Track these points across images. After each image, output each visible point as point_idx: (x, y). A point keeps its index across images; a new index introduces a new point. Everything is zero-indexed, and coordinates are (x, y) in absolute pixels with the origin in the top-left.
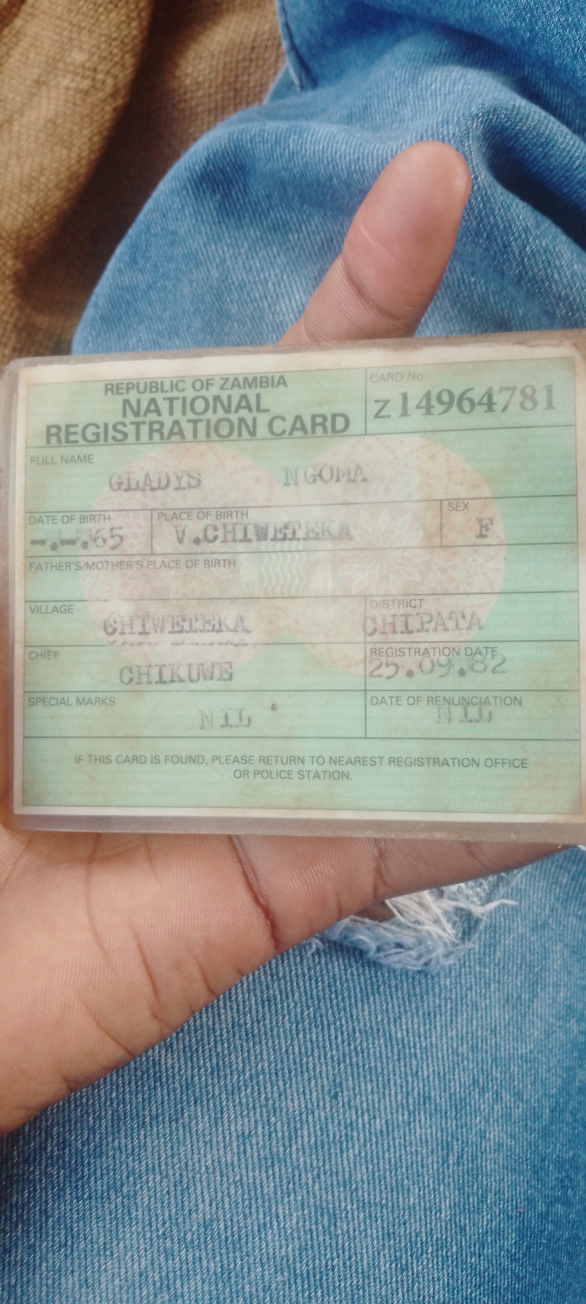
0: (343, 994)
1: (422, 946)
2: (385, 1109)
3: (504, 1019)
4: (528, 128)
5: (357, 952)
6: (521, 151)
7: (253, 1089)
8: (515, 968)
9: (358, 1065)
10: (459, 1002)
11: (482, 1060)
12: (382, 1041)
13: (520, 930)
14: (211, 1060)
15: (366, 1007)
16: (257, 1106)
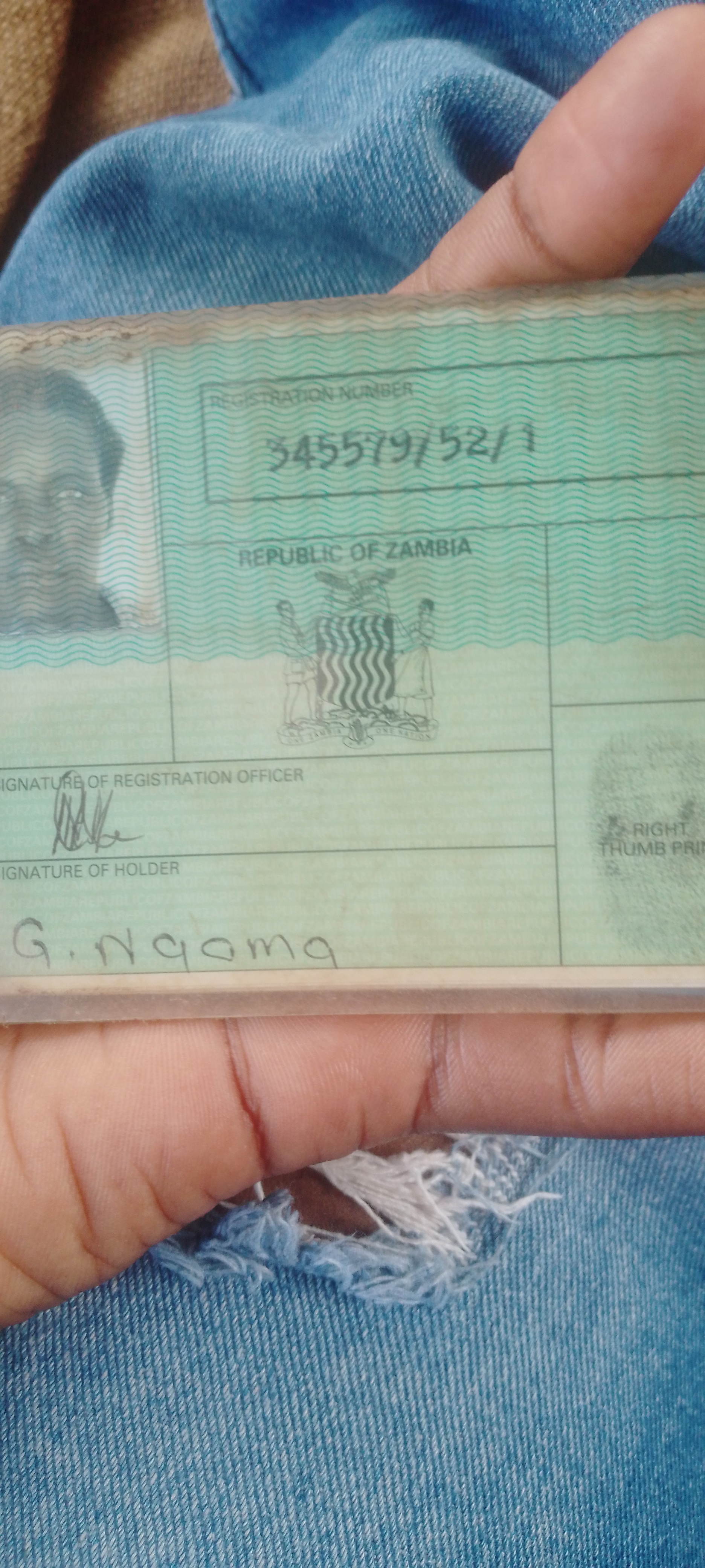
0: (308, 1347)
1: (420, 1270)
2: (378, 1509)
3: (550, 1361)
4: (505, 106)
5: (327, 1284)
6: (498, 138)
7: (180, 1493)
8: (562, 1287)
9: (334, 1447)
10: (481, 1344)
11: (520, 1423)
12: (369, 1410)
13: (567, 1232)
14: (117, 1455)
15: (343, 1362)
16: (187, 1517)
